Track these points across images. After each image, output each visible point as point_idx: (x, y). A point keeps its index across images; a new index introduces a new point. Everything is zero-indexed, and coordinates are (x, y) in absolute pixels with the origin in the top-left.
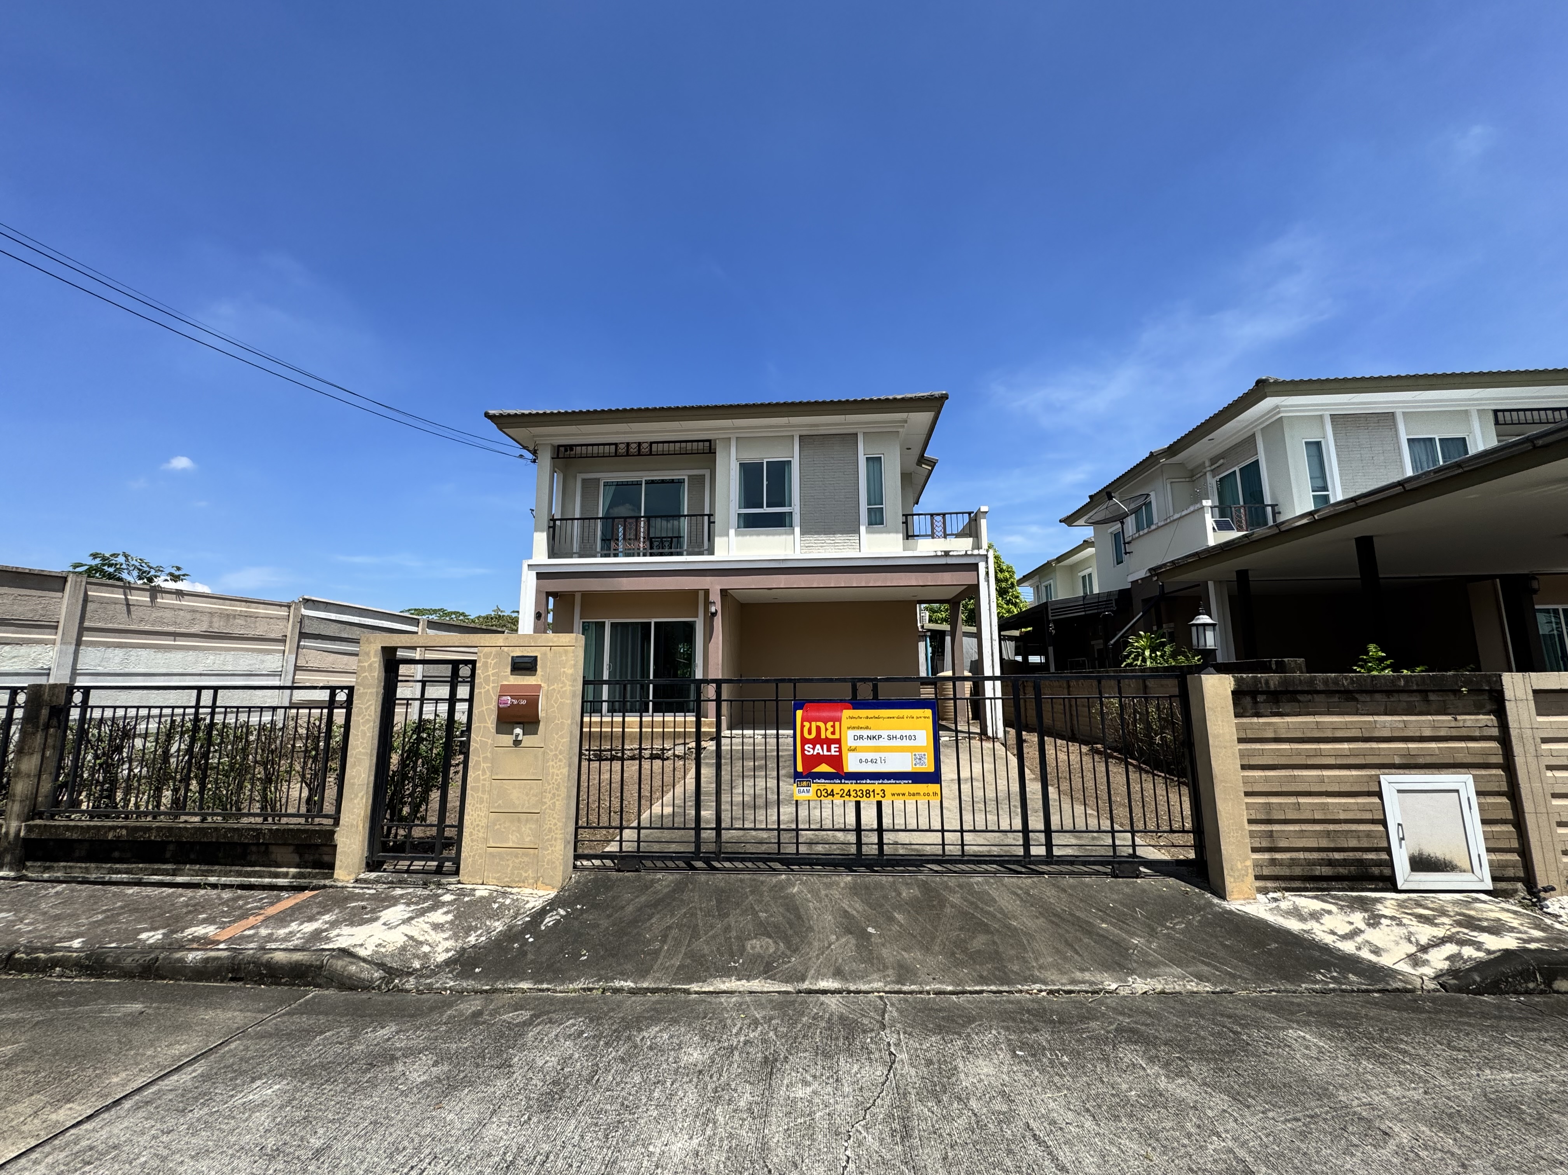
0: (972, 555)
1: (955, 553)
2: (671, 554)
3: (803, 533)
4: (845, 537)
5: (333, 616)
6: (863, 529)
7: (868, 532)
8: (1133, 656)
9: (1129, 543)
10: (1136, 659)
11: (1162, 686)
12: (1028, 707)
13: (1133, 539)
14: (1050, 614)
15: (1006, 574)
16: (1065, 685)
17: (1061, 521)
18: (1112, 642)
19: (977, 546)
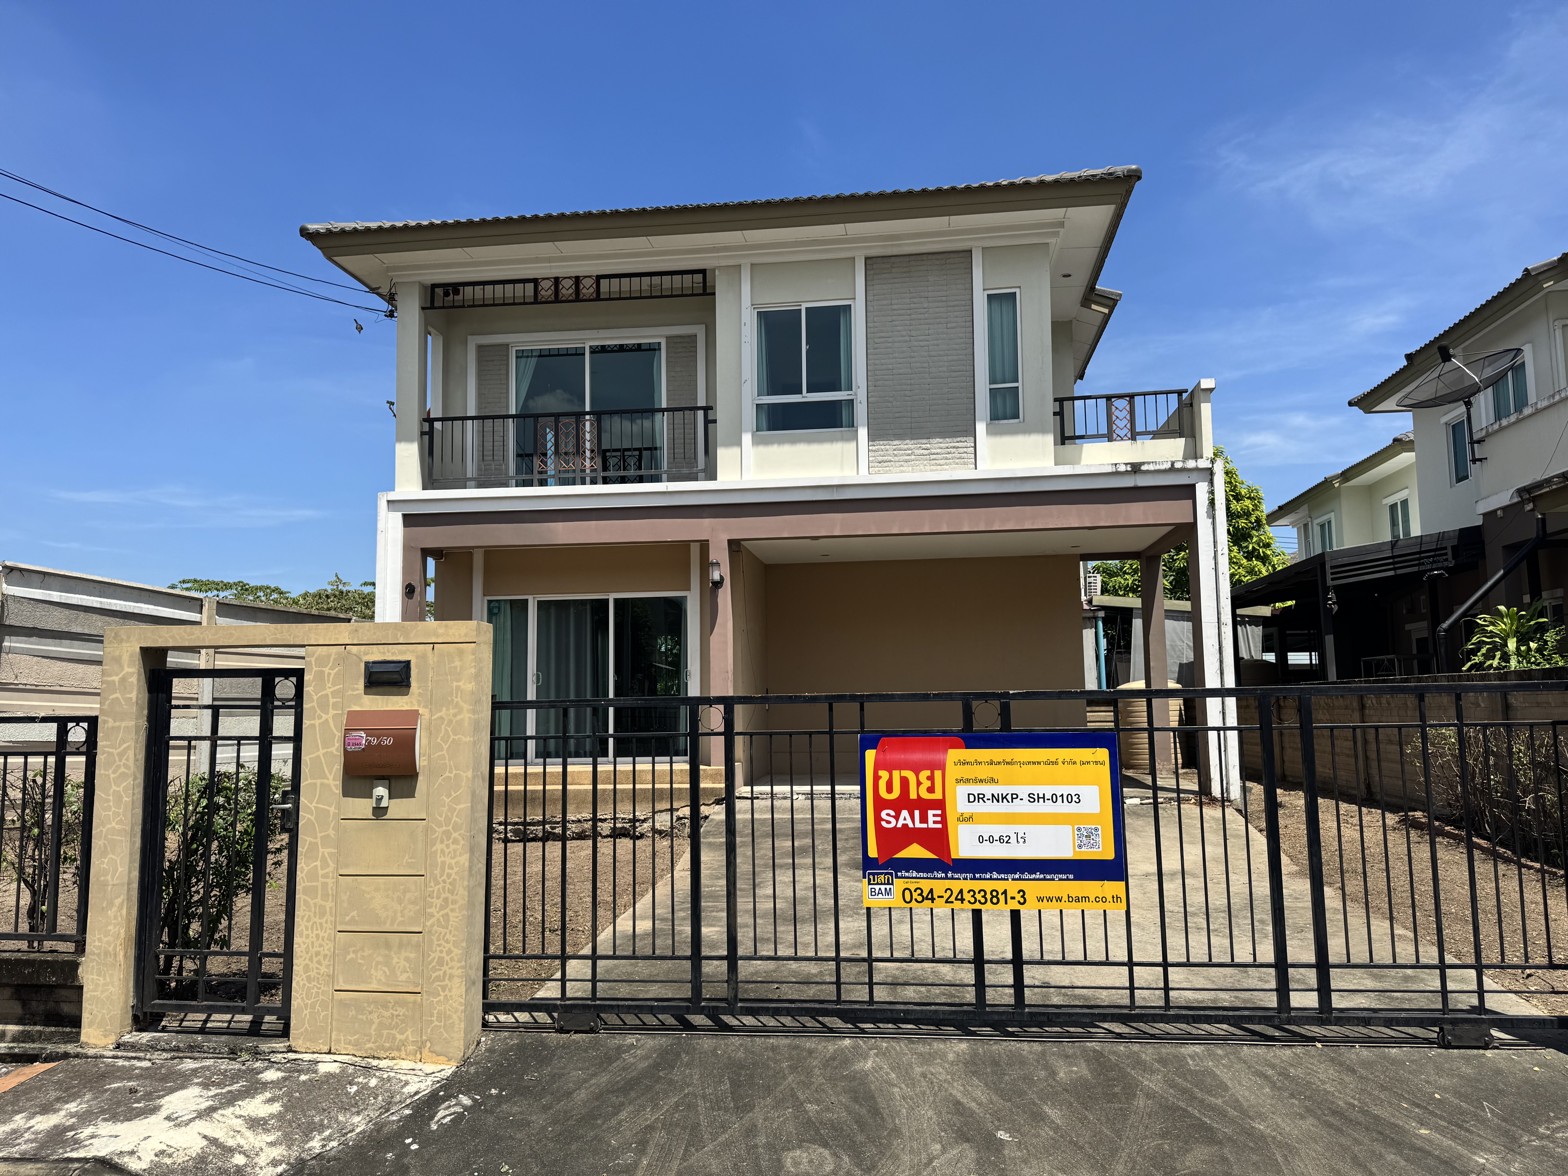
0: (1183, 470)
1: (1151, 467)
2: (641, 480)
3: (873, 437)
4: (949, 442)
5: (56, 596)
6: (981, 428)
7: (990, 432)
8: (1484, 650)
9: (1479, 442)
10: (1489, 655)
11: (1538, 704)
12: (1287, 745)
13: (1488, 435)
14: (1329, 577)
15: (1247, 502)
16: (1355, 704)
17: (1351, 404)
18: (1445, 625)
19: (1194, 452)
